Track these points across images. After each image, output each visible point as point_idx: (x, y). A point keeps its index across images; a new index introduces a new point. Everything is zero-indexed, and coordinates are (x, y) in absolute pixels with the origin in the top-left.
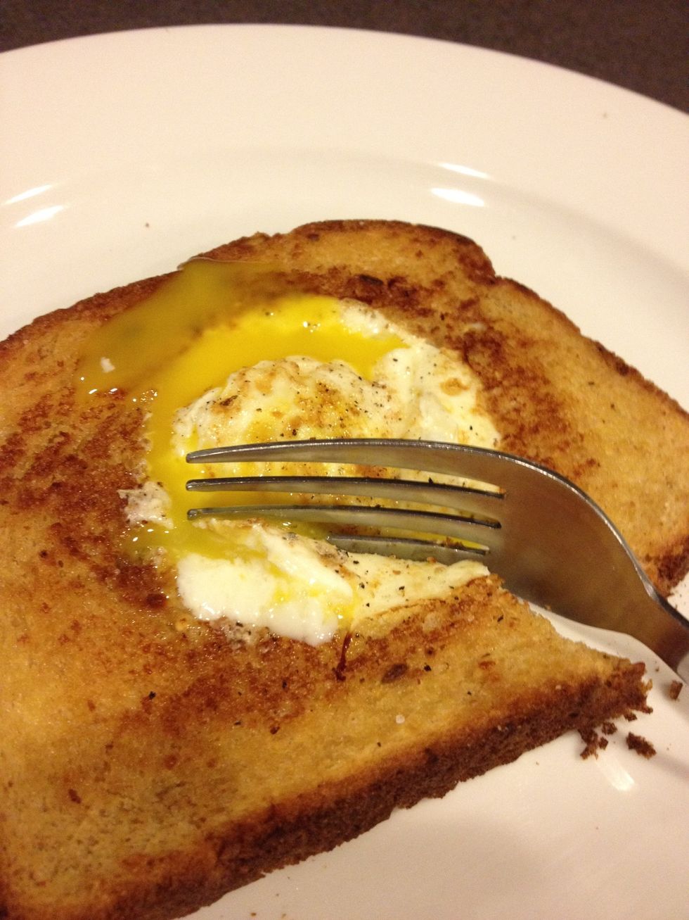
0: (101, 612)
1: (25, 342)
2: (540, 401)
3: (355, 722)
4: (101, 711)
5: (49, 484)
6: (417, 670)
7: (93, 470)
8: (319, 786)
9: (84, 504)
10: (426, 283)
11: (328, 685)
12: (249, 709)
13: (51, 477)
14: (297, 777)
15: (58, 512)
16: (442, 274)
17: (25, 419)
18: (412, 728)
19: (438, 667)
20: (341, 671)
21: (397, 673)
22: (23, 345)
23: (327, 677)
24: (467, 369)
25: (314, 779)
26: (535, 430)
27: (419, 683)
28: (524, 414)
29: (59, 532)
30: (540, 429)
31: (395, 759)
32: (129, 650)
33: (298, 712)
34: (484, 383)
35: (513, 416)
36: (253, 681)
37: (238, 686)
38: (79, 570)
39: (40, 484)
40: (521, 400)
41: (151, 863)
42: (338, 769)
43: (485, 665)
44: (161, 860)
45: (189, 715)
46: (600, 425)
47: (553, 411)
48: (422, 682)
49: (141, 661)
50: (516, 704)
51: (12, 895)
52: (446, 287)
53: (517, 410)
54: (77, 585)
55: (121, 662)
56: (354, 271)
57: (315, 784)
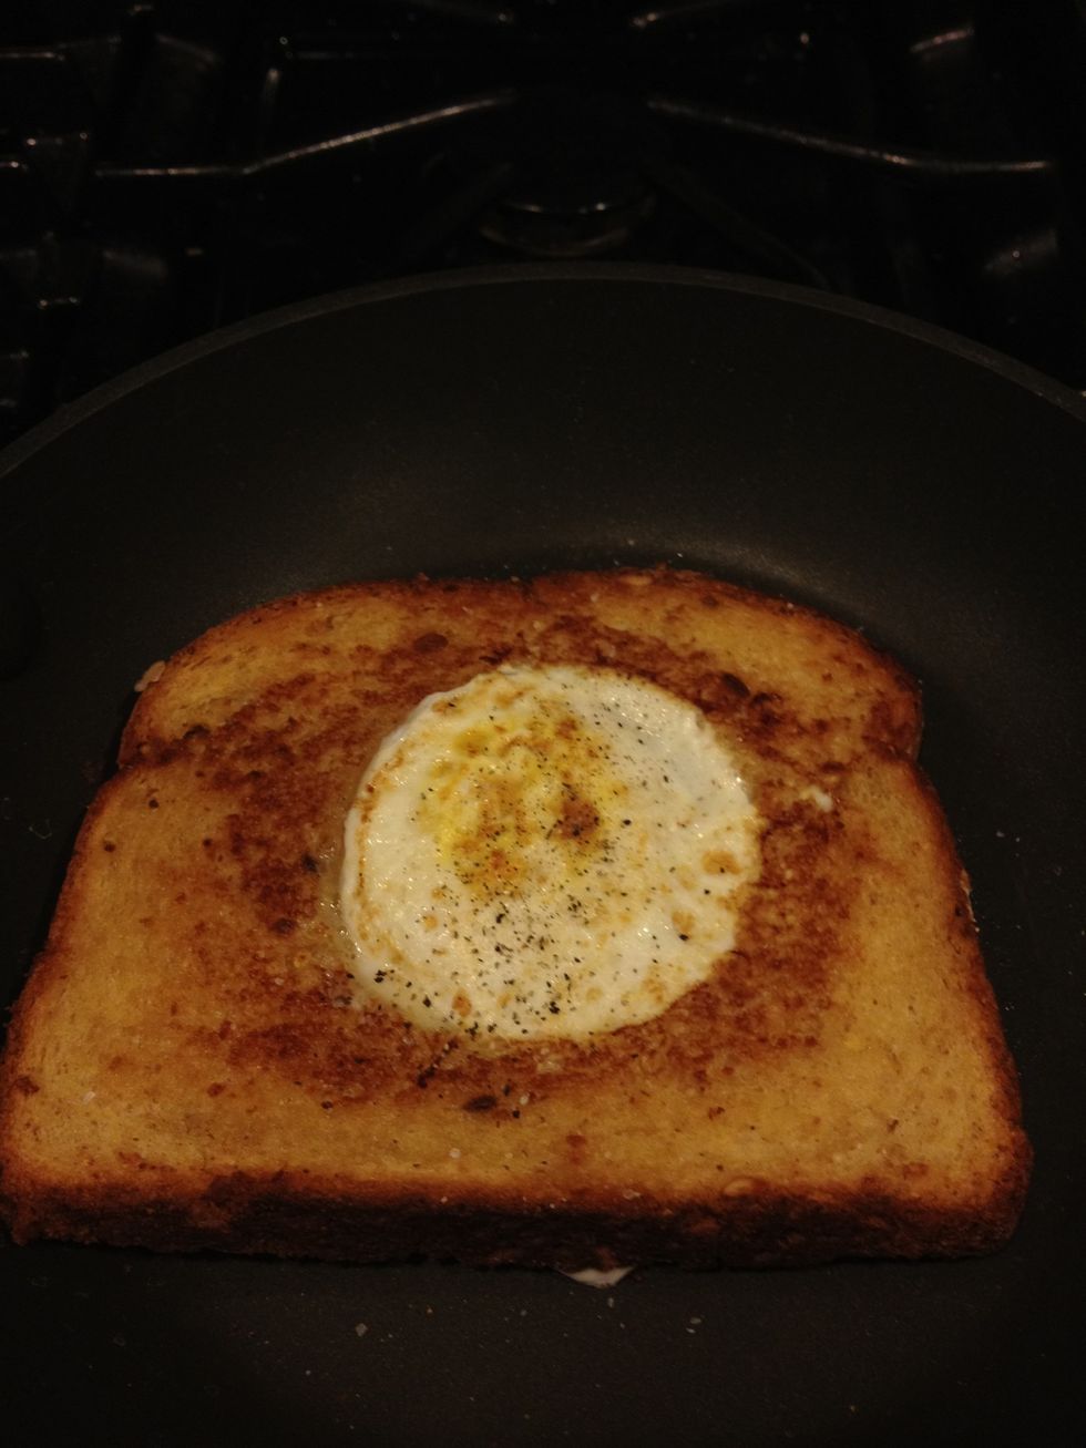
0: (232, 922)
1: (319, 605)
2: (812, 933)
3: (412, 1135)
4: (181, 1018)
5: (248, 771)
6: (504, 1111)
7: (297, 770)
8: (336, 1176)
9: (272, 804)
10: (806, 719)
11: (407, 1085)
12: (317, 1075)
13: (256, 764)
14: (320, 1159)
15: (243, 804)
16: (835, 716)
17: (270, 692)
18: (462, 1168)
19: (529, 1118)
20: (425, 1079)
21: (482, 1105)
22: (315, 607)
23: (409, 1077)
24: (755, 850)
25: (336, 1168)
26: (777, 965)
27: (498, 1125)
28: (781, 939)
29: (233, 824)
30: (785, 967)
31: (425, 1187)
32: (238, 968)
33: (362, 1100)
34: (763, 877)
35: (766, 933)
36: (335, 1048)
37: (320, 1049)
38: (230, 870)
39: (243, 767)
40: (791, 919)
41: (142, 1166)
42: (365, 1170)
43: (575, 1140)
44: (153, 1168)
45: (257, 1056)
46: (868, 1005)
47: (821, 954)
48: (502, 1128)
49: (243, 986)
50: (581, 1193)
51: (10, 1137)
52: (825, 736)
53: (776, 930)
54: (221, 886)
55: (224, 978)
56: (724, 665)
57: (334, 1172)
